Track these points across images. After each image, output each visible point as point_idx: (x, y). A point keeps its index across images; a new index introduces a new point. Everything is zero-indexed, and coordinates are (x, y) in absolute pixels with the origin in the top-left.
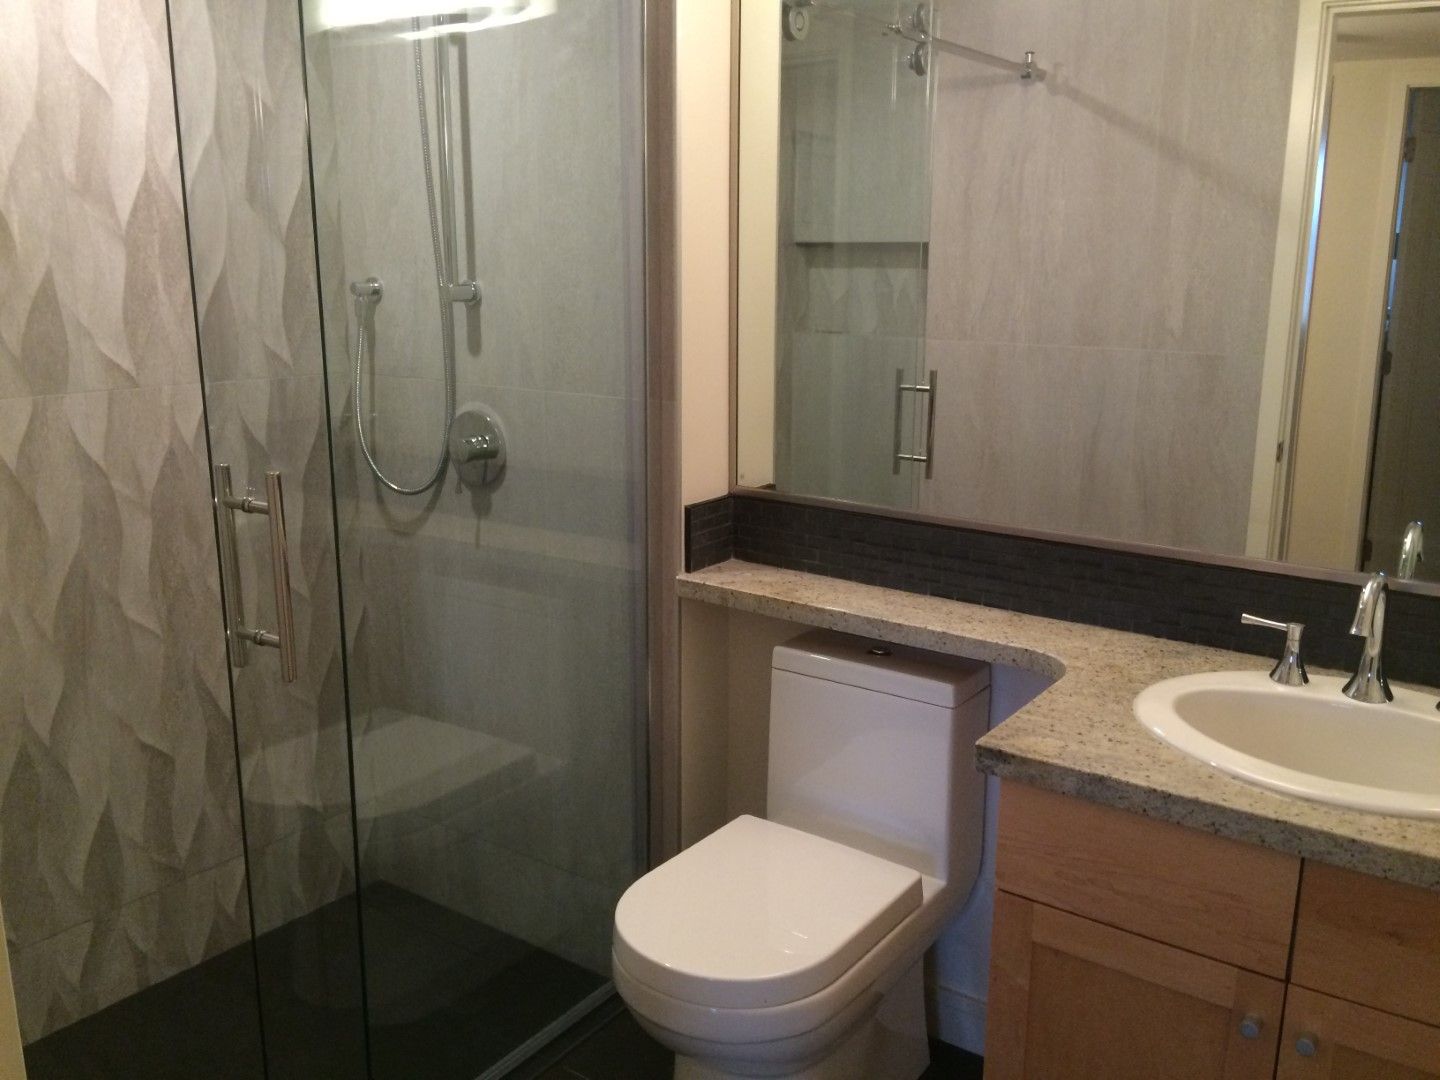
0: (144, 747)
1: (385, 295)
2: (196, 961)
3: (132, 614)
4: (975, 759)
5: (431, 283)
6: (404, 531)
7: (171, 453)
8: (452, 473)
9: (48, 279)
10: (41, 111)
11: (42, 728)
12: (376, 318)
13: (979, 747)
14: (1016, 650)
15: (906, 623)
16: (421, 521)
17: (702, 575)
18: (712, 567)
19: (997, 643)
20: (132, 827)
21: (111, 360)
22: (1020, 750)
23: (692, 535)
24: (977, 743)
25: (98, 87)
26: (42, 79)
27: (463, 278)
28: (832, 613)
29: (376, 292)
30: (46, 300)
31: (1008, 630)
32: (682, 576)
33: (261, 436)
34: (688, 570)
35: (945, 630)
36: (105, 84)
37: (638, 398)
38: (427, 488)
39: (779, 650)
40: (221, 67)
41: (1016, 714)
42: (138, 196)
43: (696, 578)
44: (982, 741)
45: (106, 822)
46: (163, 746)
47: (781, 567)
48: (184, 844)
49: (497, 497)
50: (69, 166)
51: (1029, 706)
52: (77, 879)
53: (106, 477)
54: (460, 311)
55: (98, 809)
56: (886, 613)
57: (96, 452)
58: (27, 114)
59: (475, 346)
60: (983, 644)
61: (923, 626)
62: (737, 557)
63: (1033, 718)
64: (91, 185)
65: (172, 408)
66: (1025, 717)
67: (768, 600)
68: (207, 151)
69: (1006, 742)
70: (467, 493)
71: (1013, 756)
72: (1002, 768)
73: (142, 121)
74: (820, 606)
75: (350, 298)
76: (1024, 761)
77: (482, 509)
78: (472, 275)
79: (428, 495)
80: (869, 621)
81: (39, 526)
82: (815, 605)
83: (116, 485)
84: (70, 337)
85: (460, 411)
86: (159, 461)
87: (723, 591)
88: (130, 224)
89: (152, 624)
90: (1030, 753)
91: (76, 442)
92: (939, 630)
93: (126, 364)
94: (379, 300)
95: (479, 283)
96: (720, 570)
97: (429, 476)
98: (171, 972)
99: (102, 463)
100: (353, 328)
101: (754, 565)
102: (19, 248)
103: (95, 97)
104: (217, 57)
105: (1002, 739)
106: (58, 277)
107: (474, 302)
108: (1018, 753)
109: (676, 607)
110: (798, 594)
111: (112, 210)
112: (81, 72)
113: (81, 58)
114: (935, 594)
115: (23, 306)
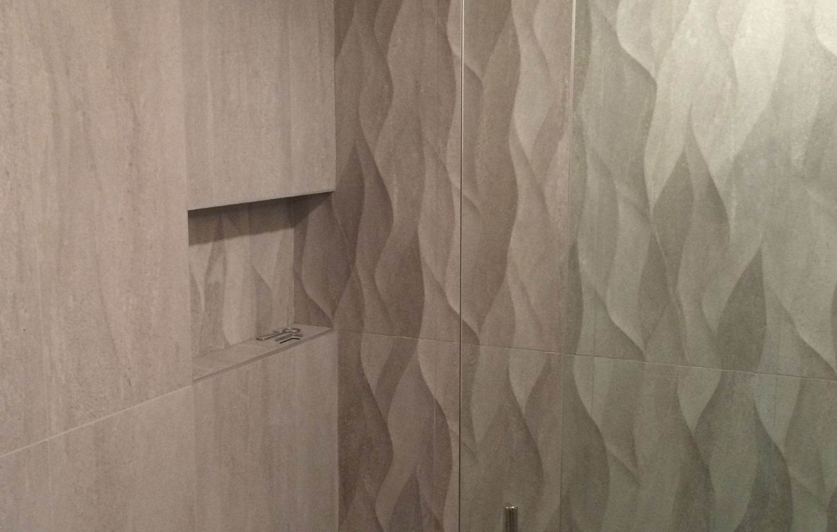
9: (757, 263)
10: (777, 101)
21: (809, 348)
30: (752, 283)
50: (798, 153)
53: (784, 461)
57: (777, 435)
81: (709, 488)
83: (794, 472)
91: (759, 423)
93: (827, 354)
99: (782, 448)
106: (768, 263)
113: (828, 43)
115: (728, 285)
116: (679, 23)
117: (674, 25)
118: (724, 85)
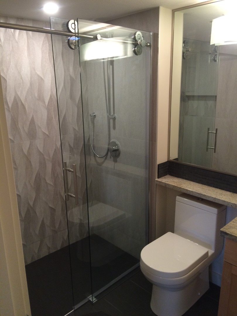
0: (50, 207)
1: (96, 116)
2: (59, 248)
3: (48, 182)
4: (220, 233)
5: (106, 115)
6: (100, 164)
7: (55, 150)
8: (109, 153)
9: (33, 117)
10: (31, 84)
11: (31, 204)
12: (95, 121)
13: (221, 231)
14: (232, 203)
15: (206, 195)
16: (103, 162)
17: (162, 179)
18: (163, 177)
19: (228, 202)
20: (48, 222)
21: (44, 132)
22: (231, 233)
23: (159, 170)
24: (221, 230)
25: (42, 78)
26: (31, 78)
27: (112, 114)
28: (189, 191)
29: (95, 116)
30: (32, 122)
31: (230, 198)
32: (157, 179)
33: (72, 146)
34: (158, 178)
35: (215, 197)
36: (43, 77)
37: (148, 141)
38: (105, 156)
39: (177, 197)
40: (65, 72)
41: (230, 222)
42: (49, 100)
43: (160, 180)
44: (222, 229)
45: (43, 221)
46: (53, 207)
47: (179, 178)
48: (57, 226)
49: (118, 159)
50: (36, 95)
51: (234, 220)
52: (37, 232)
53: (43, 155)
54: (111, 121)
55: (42, 219)
56: (202, 191)
57: (41, 150)
58: (29, 85)
59: (114, 128)
60: (224, 201)
61: (210, 196)
62: (169, 175)
63: (235, 224)
64: (41, 98)
65: (56, 141)
66: (233, 223)
67: (175, 186)
68: (62, 90)
69: (228, 230)
70: (112, 158)
71: (229, 234)
72: (226, 236)
73: (50, 84)
74: (187, 189)
75: (90, 117)
76: (231, 235)
77: (115, 161)
78: (114, 113)
79: (105, 158)
80: (198, 194)
81: (31, 165)
82: (186, 188)
83: (45, 157)
84: (37, 129)
85: (111, 141)
86: (53, 152)
87: (166, 183)
88: (48, 105)
89: (52, 183)
90: (233, 233)
91: (38, 149)
92: (214, 197)
93: (47, 133)
94: (95, 117)
95: (115, 115)
96: (165, 178)
97: (105, 154)
98: (54, 251)
99: (42, 153)
100: (90, 123)
101: (173, 177)
102: (27, 112)
103: (41, 80)
104: (64, 70)
105: (227, 229)
106: (34, 117)
107: (114, 119)
108: (230, 233)
109: (155, 186)
110: (182, 185)
111: (44, 102)
112: (38, 76)
113: (38, 73)
114: (214, 187)
115: (28, 123)
116: (9, 67)
117: (8, 67)
118: (20, 81)
